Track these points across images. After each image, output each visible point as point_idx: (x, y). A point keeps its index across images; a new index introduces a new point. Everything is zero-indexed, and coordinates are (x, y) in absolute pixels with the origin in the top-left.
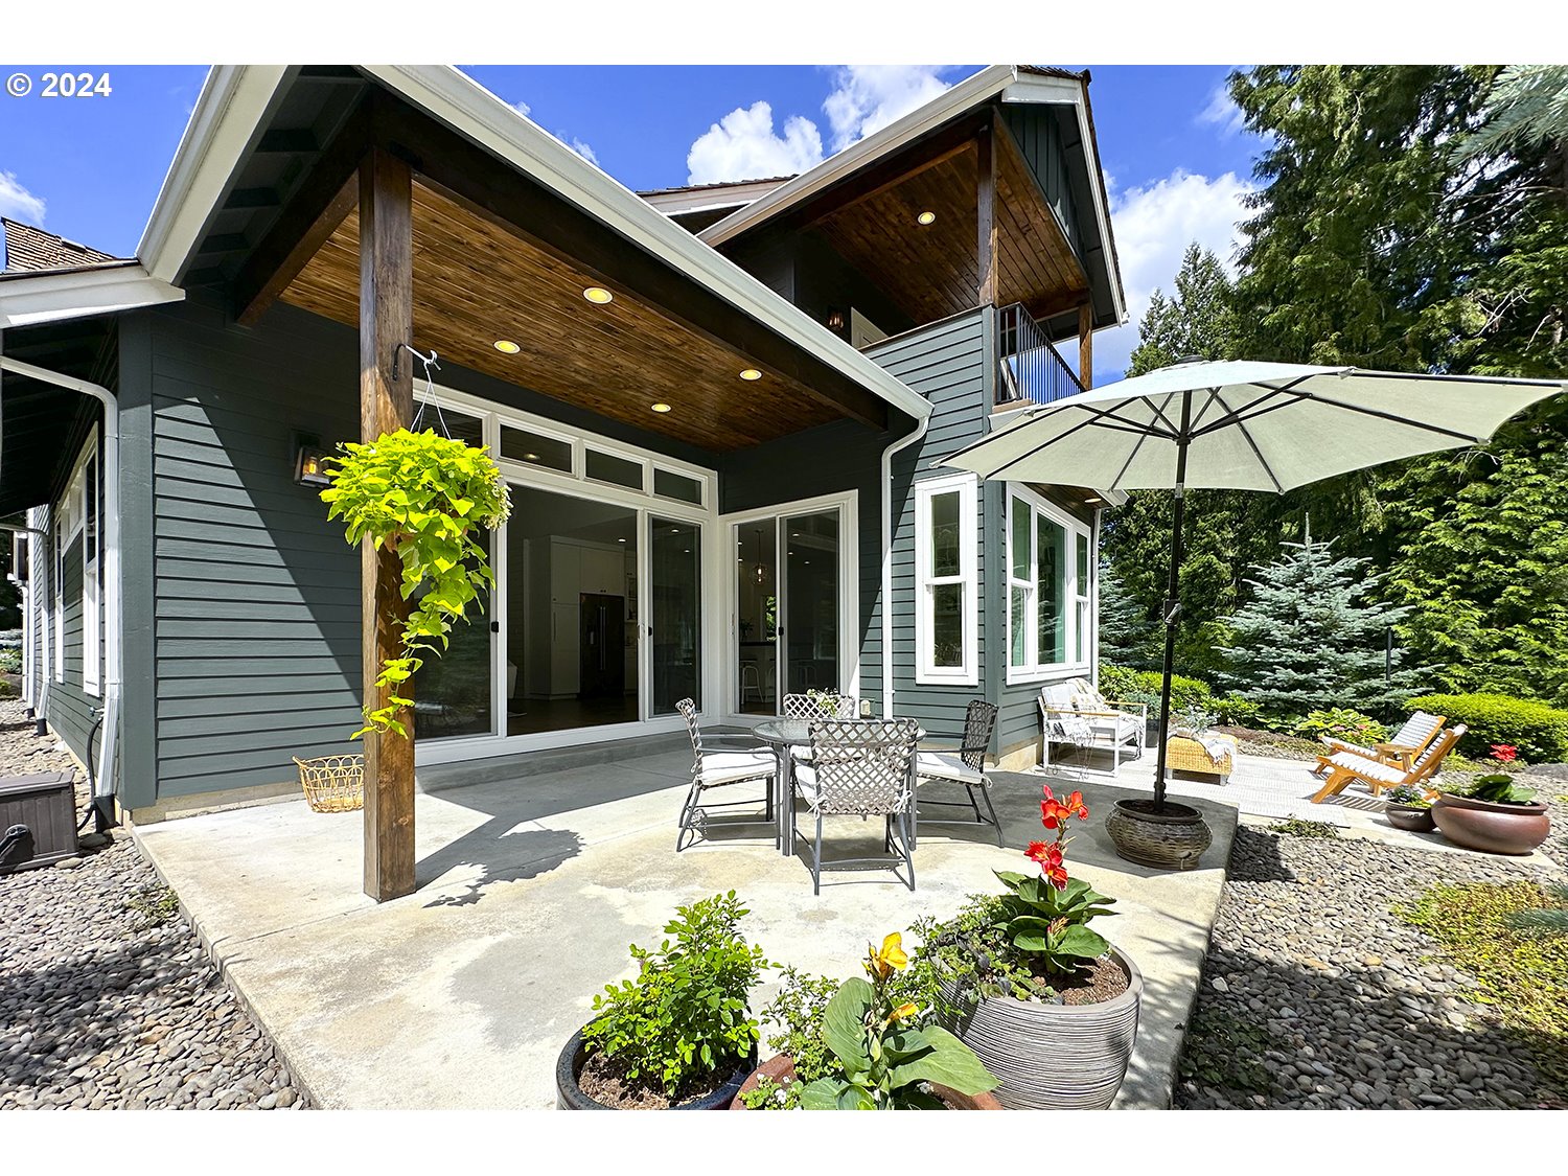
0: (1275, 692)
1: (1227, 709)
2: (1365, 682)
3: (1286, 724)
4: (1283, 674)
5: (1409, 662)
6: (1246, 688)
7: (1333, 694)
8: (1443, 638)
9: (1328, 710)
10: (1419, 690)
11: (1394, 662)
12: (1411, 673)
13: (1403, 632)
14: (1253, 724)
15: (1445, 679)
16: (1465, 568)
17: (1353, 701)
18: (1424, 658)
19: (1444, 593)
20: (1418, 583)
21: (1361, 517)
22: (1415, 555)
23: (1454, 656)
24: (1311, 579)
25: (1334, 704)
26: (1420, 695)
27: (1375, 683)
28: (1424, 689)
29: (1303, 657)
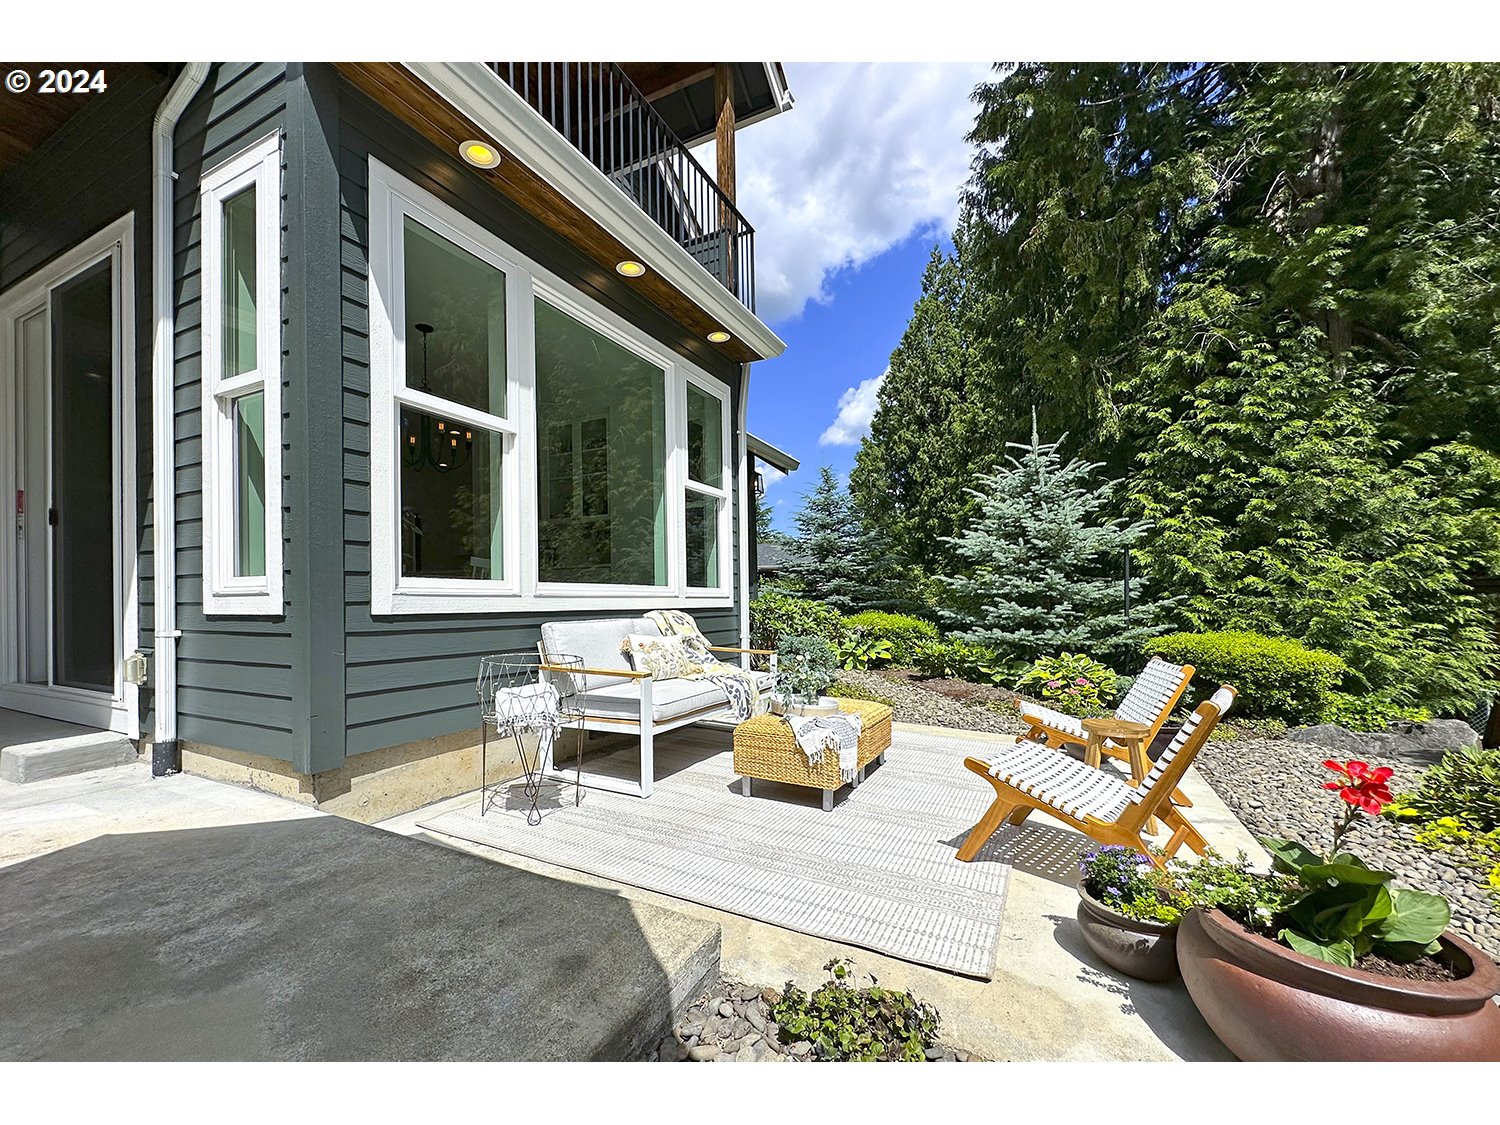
0: (997, 633)
1: (943, 656)
2: (1101, 618)
3: (1013, 675)
4: (1007, 609)
5: (1149, 594)
6: (965, 628)
7: (1065, 634)
8: (1184, 563)
9: (1057, 655)
10: (1161, 627)
11: (1132, 594)
12: (1151, 607)
13: (1142, 557)
14: (975, 676)
15: (1188, 614)
16: (1206, 478)
17: (1088, 643)
18: (1166, 590)
19: (1184, 508)
20: (1157, 498)
21: (1096, 423)
22: (1152, 464)
23: (1196, 585)
24: (1038, 487)
25: (1066, 648)
26: (1162, 634)
27: (1112, 619)
28: (1166, 626)
29: (1028, 586)
